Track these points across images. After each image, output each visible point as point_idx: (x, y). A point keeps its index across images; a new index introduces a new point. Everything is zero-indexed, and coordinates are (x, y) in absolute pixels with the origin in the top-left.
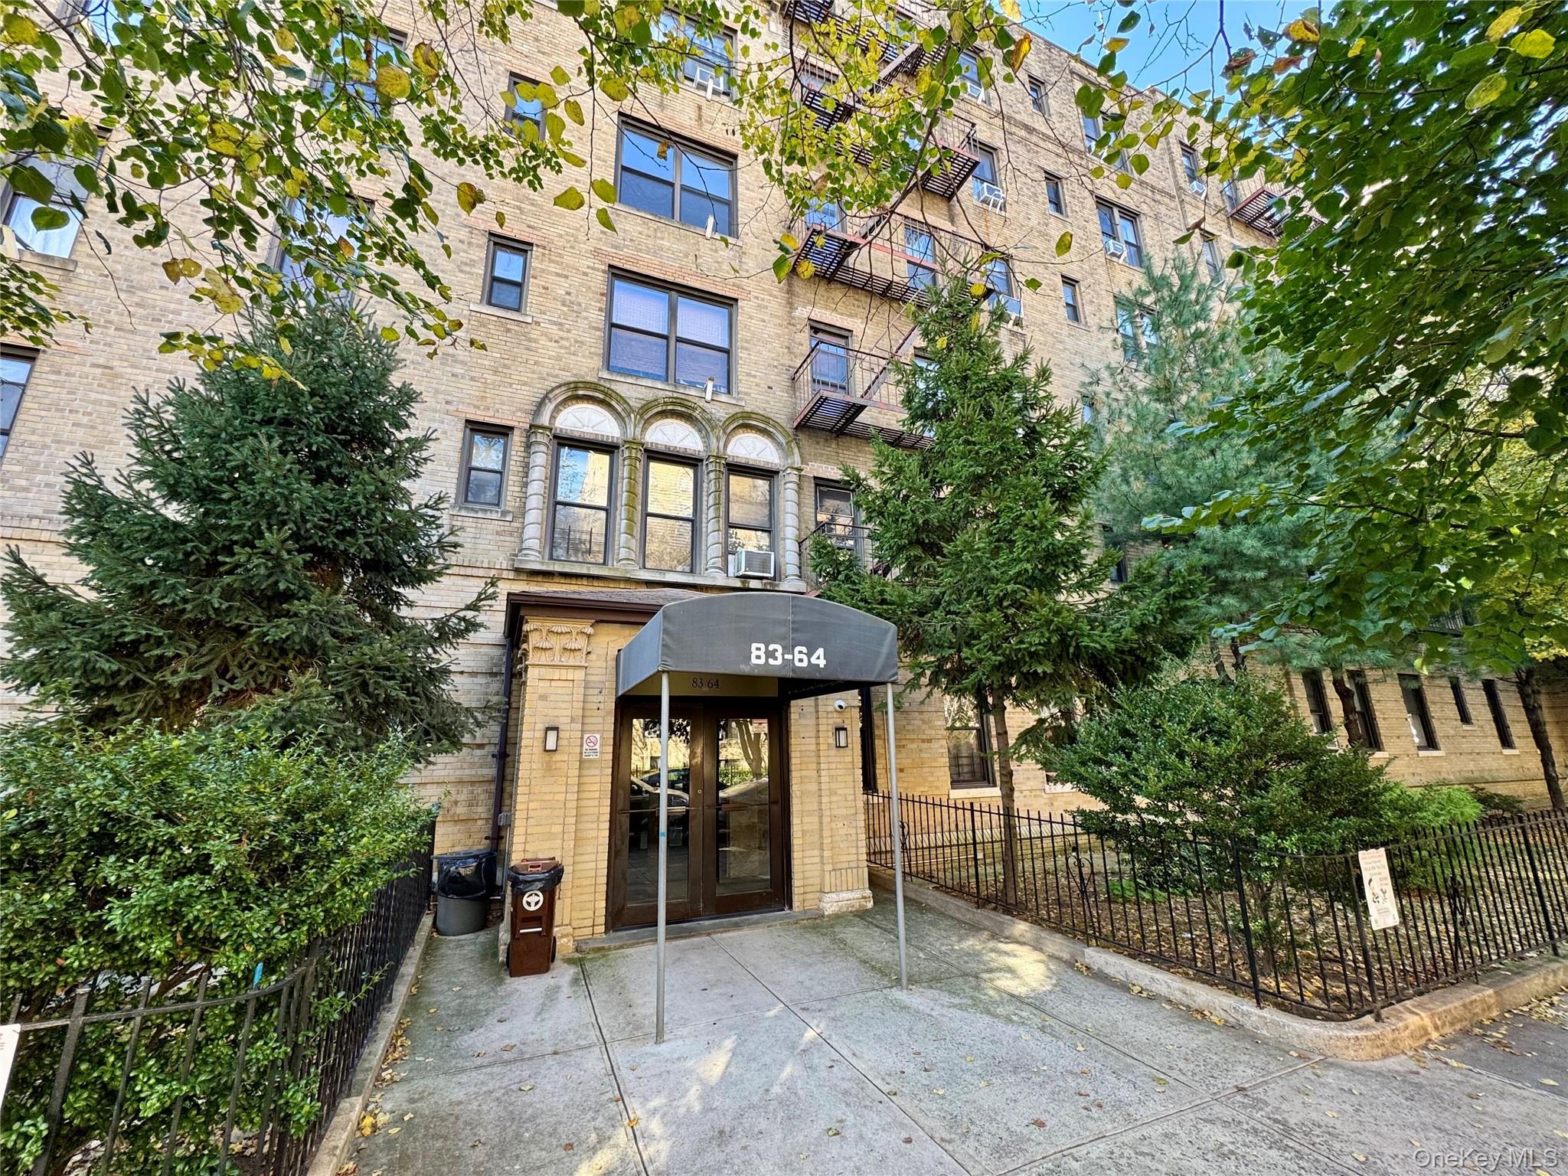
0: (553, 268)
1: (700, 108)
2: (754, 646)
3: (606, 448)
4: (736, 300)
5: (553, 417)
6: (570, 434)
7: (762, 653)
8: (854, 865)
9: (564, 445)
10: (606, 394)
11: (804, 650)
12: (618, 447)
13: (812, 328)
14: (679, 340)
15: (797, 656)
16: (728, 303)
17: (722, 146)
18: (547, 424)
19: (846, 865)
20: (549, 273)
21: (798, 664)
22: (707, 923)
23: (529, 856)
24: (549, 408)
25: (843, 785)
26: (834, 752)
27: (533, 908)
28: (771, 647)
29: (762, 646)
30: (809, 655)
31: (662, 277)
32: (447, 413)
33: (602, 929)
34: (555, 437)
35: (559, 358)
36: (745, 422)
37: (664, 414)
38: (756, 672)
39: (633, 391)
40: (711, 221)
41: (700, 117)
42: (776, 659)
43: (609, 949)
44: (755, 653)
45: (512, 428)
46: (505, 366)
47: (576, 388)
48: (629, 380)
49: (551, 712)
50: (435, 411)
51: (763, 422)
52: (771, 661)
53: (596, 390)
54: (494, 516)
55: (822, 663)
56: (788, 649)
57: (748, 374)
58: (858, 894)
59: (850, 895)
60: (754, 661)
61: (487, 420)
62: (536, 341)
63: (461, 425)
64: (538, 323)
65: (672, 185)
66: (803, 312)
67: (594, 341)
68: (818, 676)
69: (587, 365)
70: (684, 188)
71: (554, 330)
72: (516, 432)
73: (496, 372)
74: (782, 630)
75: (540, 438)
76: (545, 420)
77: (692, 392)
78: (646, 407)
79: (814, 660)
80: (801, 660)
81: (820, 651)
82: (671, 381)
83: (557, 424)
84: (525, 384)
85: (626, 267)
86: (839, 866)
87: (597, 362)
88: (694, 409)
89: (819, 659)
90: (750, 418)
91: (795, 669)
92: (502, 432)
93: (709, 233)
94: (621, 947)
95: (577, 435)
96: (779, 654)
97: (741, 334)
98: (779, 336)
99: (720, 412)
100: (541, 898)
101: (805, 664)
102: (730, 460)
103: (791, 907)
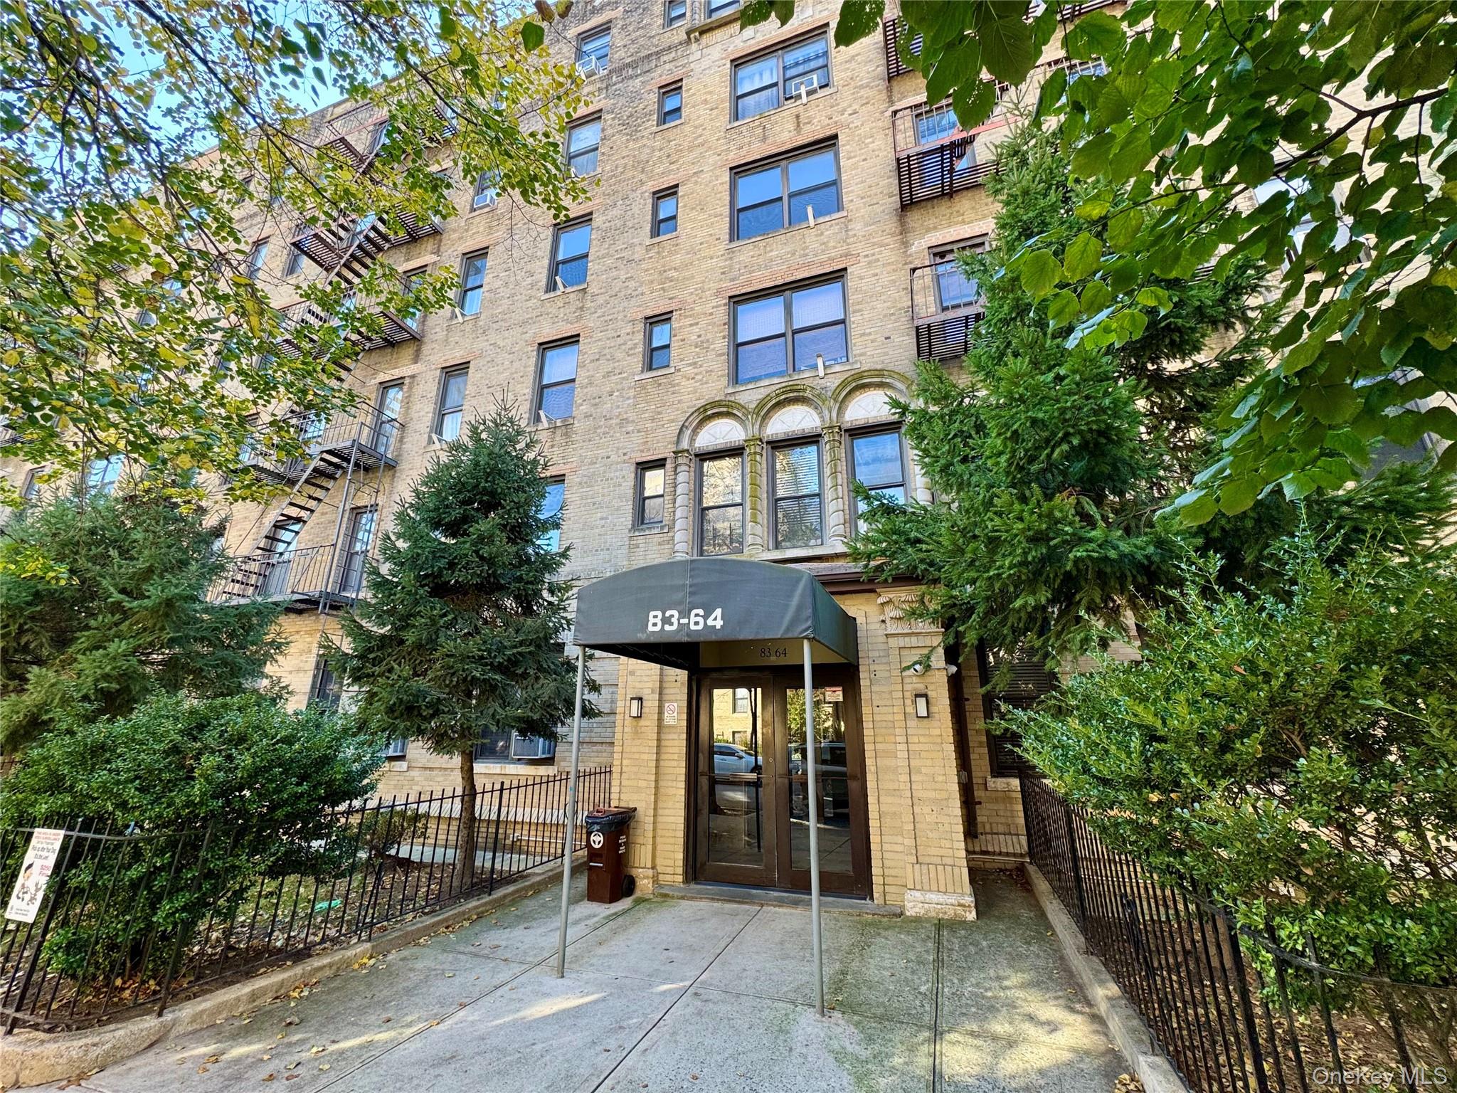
0: (688, 321)
1: (797, 117)
2: (652, 614)
3: (734, 452)
4: (845, 269)
5: (692, 440)
6: (706, 450)
7: (658, 621)
8: (949, 861)
9: (705, 460)
10: (728, 406)
11: (701, 612)
12: (743, 448)
13: (935, 255)
14: (795, 332)
15: (693, 619)
16: (837, 276)
17: (821, 136)
18: (686, 447)
19: (938, 860)
20: (685, 327)
21: (693, 627)
22: (776, 894)
24: (688, 433)
25: (929, 763)
26: (912, 723)
27: (597, 846)
28: (668, 614)
29: (659, 614)
30: (706, 617)
31: (772, 284)
32: (624, 462)
33: (680, 878)
34: (696, 455)
35: (695, 391)
36: (858, 384)
37: (779, 405)
38: (652, 640)
39: (750, 396)
40: (810, 210)
41: (798, 123)
42: (671, 624)
43: (673, 897)
44: (652, 621)
45: (665, 459)
46: (660, 413)
47: (705, 411)
48: (750, 386)
49: (638, 685)
50: (618, 463)
51: (877, 376)
52: (667, 628)
53: (720, 406)
54: (656, 531)
55: (719, 624)
56: (685, 613)
57: (863, 335)
58: (952, 900)
59: (941, 898)
60: (651, 628)
61: (649, 458)
62: (678, 385)
63: (633, 468)
64: (679, 370)
65: (780, 199)
66: (921, 244)
67: (718, 365)
68: (714, 638)
69: (716, 387)
70: (791, 196)
71: (690, 371)
72: (668, 461)
73: (653, 420)
74: (680, 595)
75: (680, 461)
76: (685, 445)
77: (807, 375)
78: (761, 405)
79: (710, 622)
80: (697, 623)
81: (718, 612)
82: (790, 371)
83: (697, 445)
84: (673, 421)
85: (743, 291)
86: (927, 860)
87: (724, 381)
88: (804, 390)
89: (716, 620)
90: (862, 378)
91: (691, 632)
92: (659, 464)
93: (812, 222)
94: (682, 898)
95: (711, 449)
96: (674, 620)
97: (853, 298)
98: (894, 281)
99: (833, 383)
100: (602, 839)
101: (700, 627)
102: (848, 426)
103: (872, 898)
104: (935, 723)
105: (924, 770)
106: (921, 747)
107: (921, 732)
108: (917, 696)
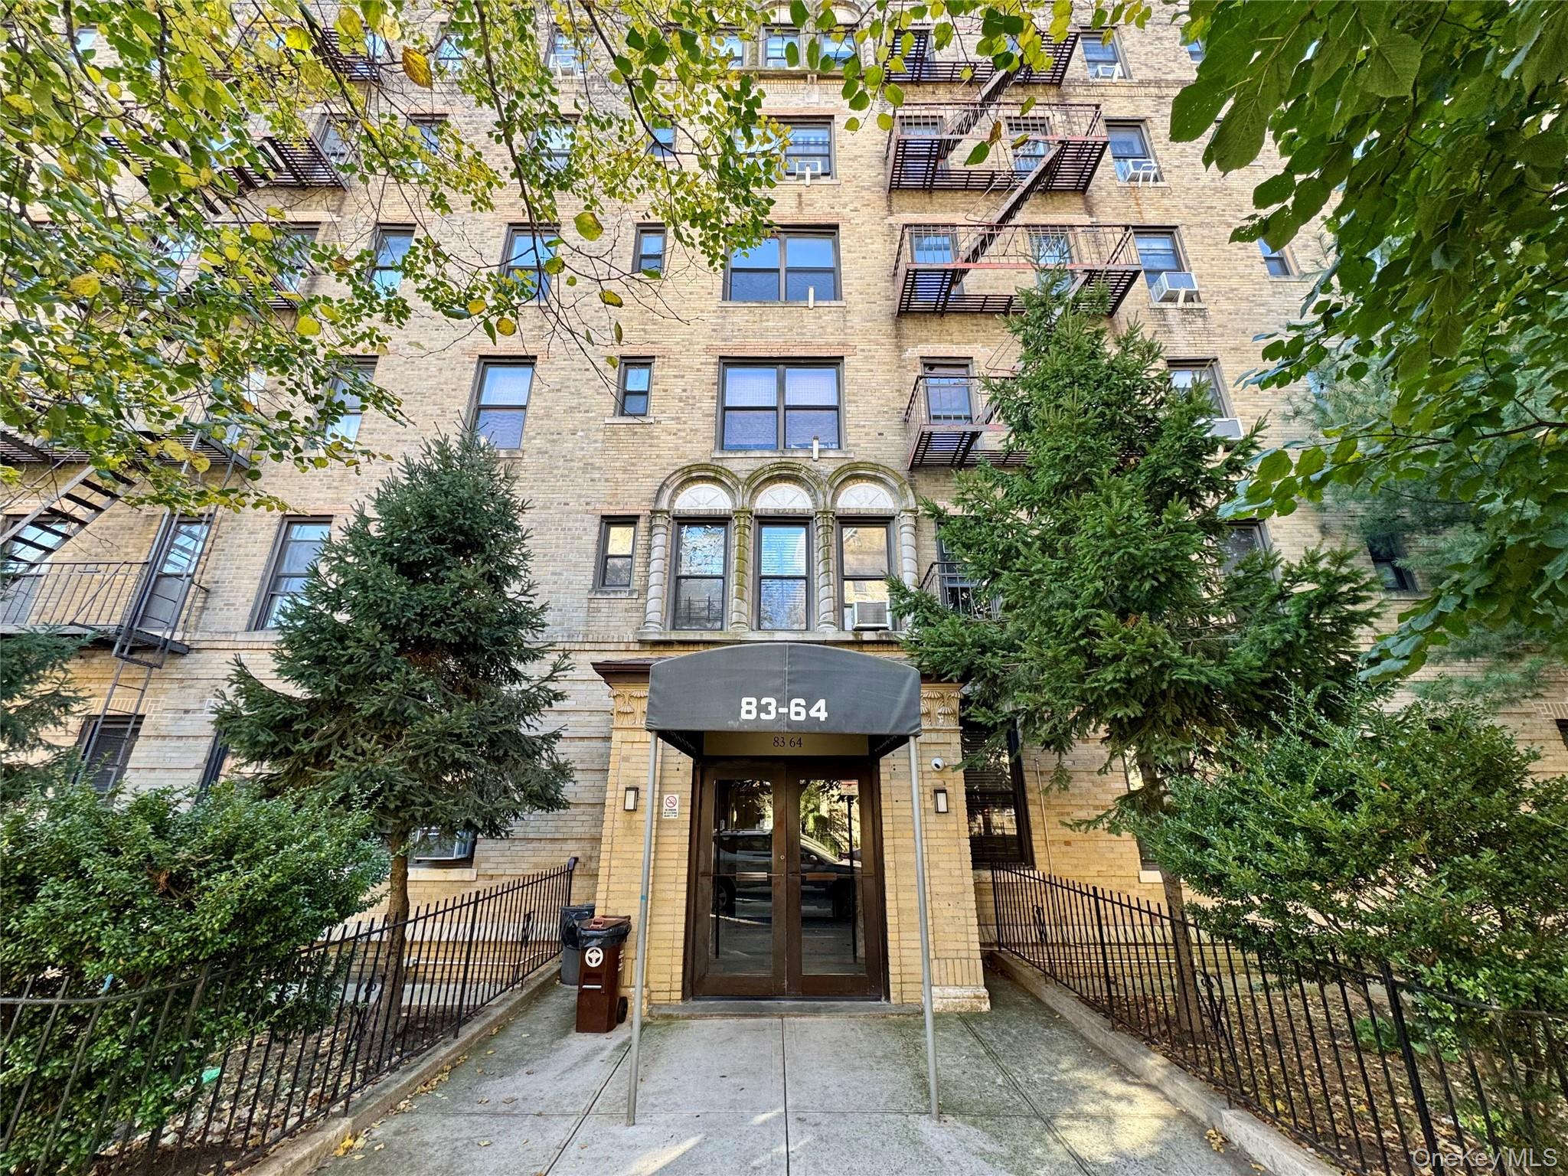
0: (672, 372)
1: (800, 195)
2: (745, 700)
3: (719, 521)
4: (842, 358)
5: (672, 501)
6: (687, 514)
7: (753, 708)
8: (964, 954)
9: (683, 524)
10: (716, 472)
11: (802, 702)
12: (730, 519)
13: (925, 365)
14: (788, 408)
15: (793, 709)
16: (833, 362)
17: (823, 222)
18: (666, 508)
19: (953, 954)
20: (669, 377)
21: (793, 717)
22: (788, 1003)
23: (610, 913)
24: (668, 492)
25: (946, 857)
26: (932, 818)
27: (594, 965)
28: (764, 701)
29: (754, 700)
30: (808, 708)
31: (767, 355)
32: (587, 512)
33: (679, 995)
34: (675, 518)
35: (677, 448)
36: (853, 473)
37: (771, 480)
38: (746, 728)
39: (740, 465)
40: (811, 291)
41: (800, 203)
42: (769, 713)
43: (677, 1018)
44: (745, 707)
45: (638, 517)
46: (633, 465)
47: (690, 472)
48: (740, 455)
49: (633, 773)
50: (578, 512)
51: (872, 469)
52: (763, 716)
53: (707, 470)
54: (623, 595)
55: (823, 716)
56: (784, 701)
57: (857, 426)
58: (969, 992)
59: (958, 992)
60: (744, 716)
61: (618, 513)
62: (658, 438)
63: (597, 521)
64: (659, 422)
65: (777, 270)
66: (915, 352)
67: (707, 428)
68: (817, 730)
69: (701, 449)
70: (788, 270)
71: (674, 426)
72: (642, 519)
73: (625, 471)
74: (778, 682)
75: (659, 521)
76: (664, 505)
77: (800, 454)
78: (752, 477)
79: (813, 713)
80: (798, 714)
81: (822, 703)
82: (781, 447)
83: (676, 507)
84: (649, 476)
85: (736, 354)
86: (944, 954)
87: (711, 444)
88: (800, 470)
89: (820, 711)
90: (858, 468)
91: (790, 724)
92: (630, 521)
93: (811, 304)
94: (689, 1017)
95: (692, 513)
96: (772, 708)
97: (848, 388)
98: (888, 381)
99: (828, 468)
100: (601, 955)
101: (802, 717)
102: (840, 513)
103: (888, 998)
104: (951, 818)
105: (942, 865)
106: (940, 842)
107: (939, 827)
108: (937, 791)
